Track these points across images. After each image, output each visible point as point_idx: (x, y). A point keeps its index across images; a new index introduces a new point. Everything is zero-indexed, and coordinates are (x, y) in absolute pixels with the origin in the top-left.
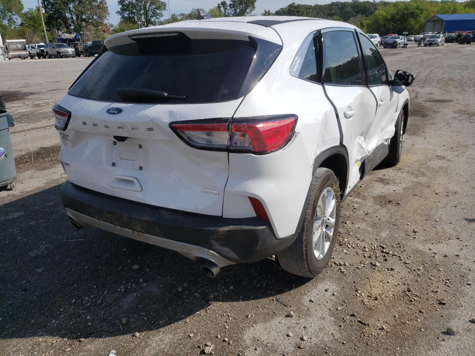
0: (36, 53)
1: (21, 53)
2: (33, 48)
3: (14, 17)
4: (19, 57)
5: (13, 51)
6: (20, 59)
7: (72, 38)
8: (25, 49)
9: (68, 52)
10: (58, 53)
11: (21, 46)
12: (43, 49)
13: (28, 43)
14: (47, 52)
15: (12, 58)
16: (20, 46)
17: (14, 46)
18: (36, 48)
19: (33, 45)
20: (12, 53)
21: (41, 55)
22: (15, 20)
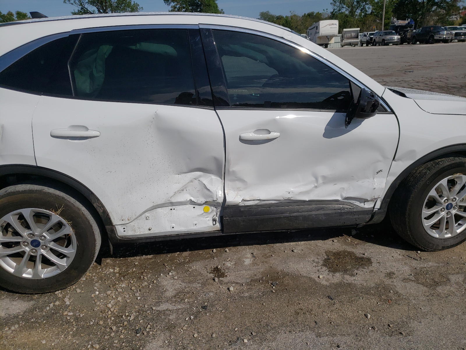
0: (366, 41)
1: (352, 41)
2: (365, 36)
3: (367, 6)
4: (350, 44)
5: (347, 39)
6: (350, 46)
7: (404, 25)
8: (357, 37)
9: (394, 39)
10: (384, 40)
11: (355, 34)
12: (372, 36)
13: (361, 31)
14: (375, 40)
15: (344, 46)
16: (353, 34)
17: (349, 35)
18: (367, 36)
19: (366, 33)
20: (346, 41)
21: (371, 42)
22: (367, 9)
